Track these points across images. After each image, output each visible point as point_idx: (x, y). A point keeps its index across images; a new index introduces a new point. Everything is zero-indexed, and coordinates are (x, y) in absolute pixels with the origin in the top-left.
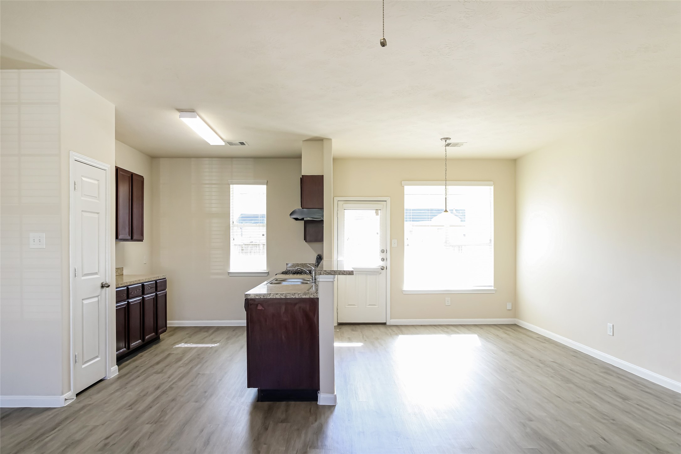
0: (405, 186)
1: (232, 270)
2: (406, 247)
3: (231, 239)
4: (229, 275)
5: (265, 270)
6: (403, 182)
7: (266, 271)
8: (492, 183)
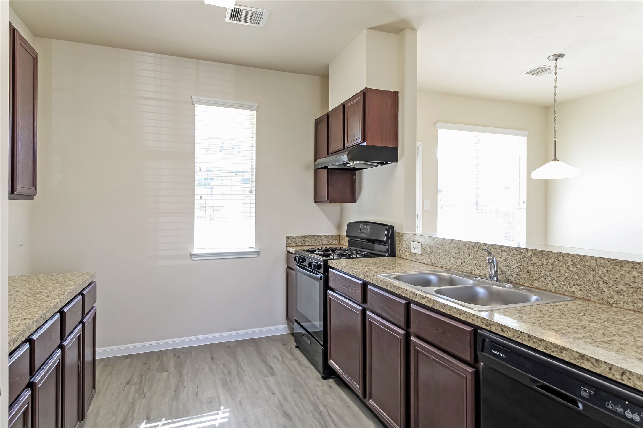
0: (438, 129)
1: (196, 251)
2: (439, 211)
3: (197, 197)
4: (191, 257)
5: (253, 248)
6: (438, 124)
7: (254, 250)
8: (526, 132)
